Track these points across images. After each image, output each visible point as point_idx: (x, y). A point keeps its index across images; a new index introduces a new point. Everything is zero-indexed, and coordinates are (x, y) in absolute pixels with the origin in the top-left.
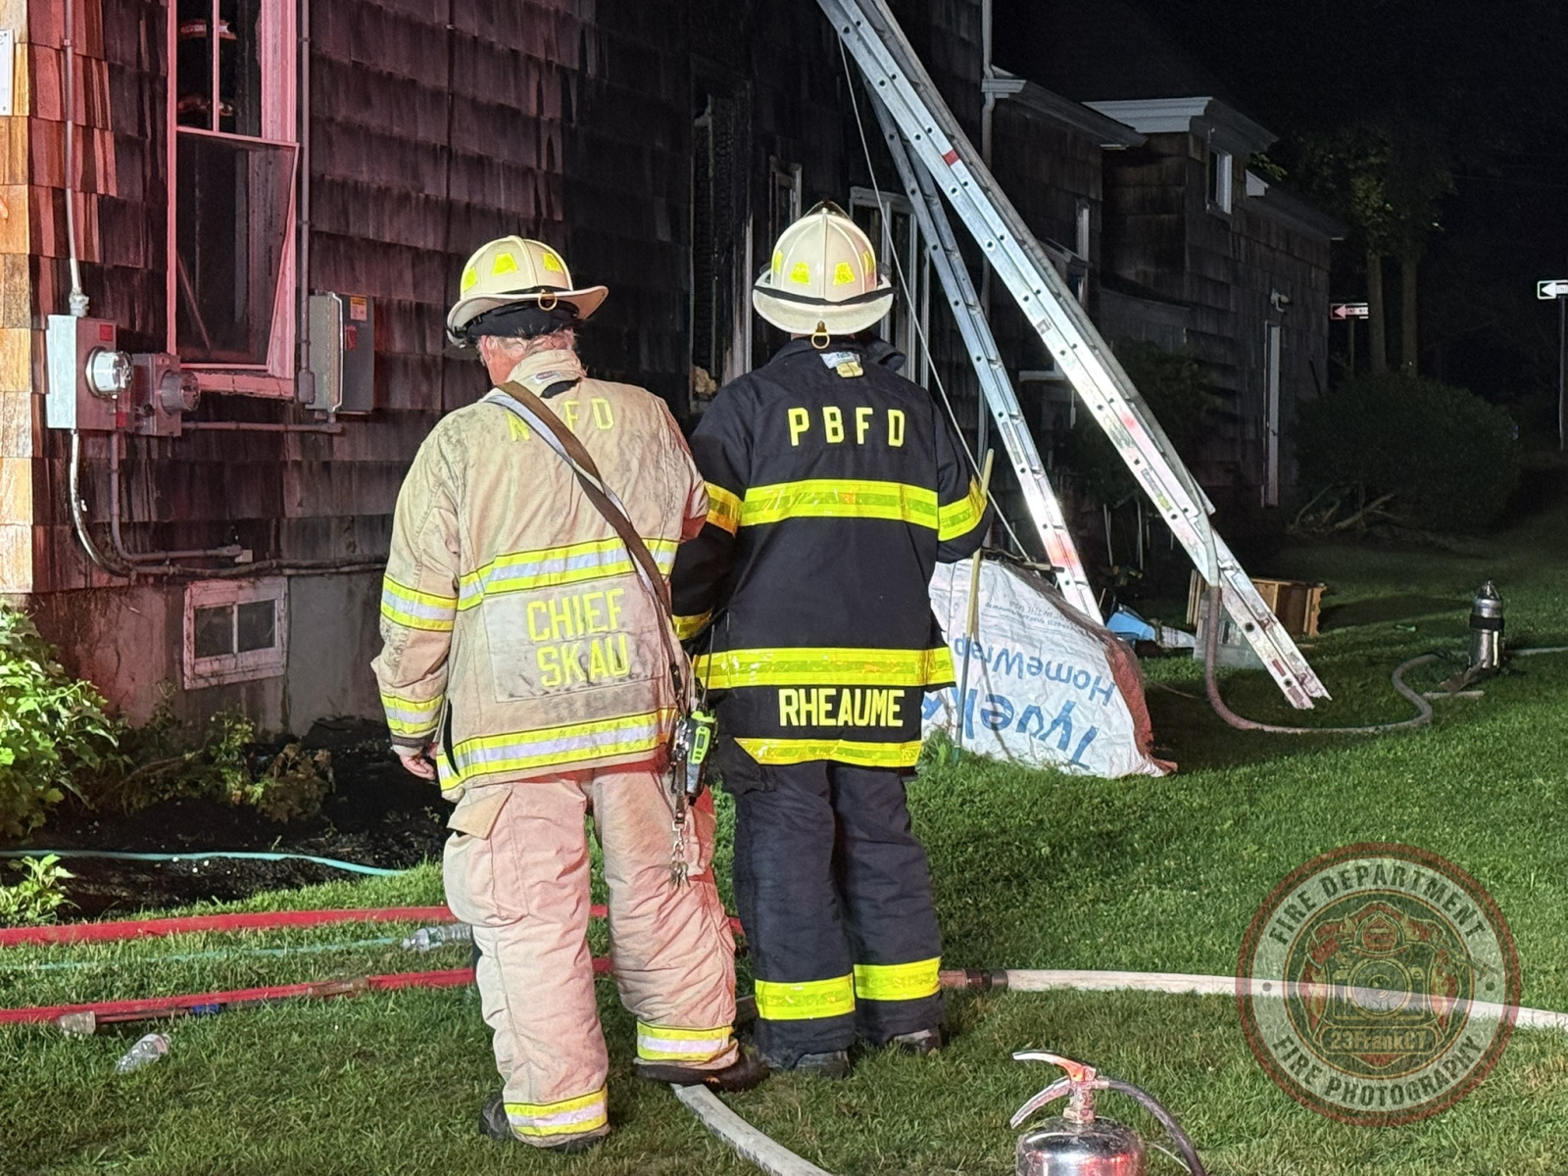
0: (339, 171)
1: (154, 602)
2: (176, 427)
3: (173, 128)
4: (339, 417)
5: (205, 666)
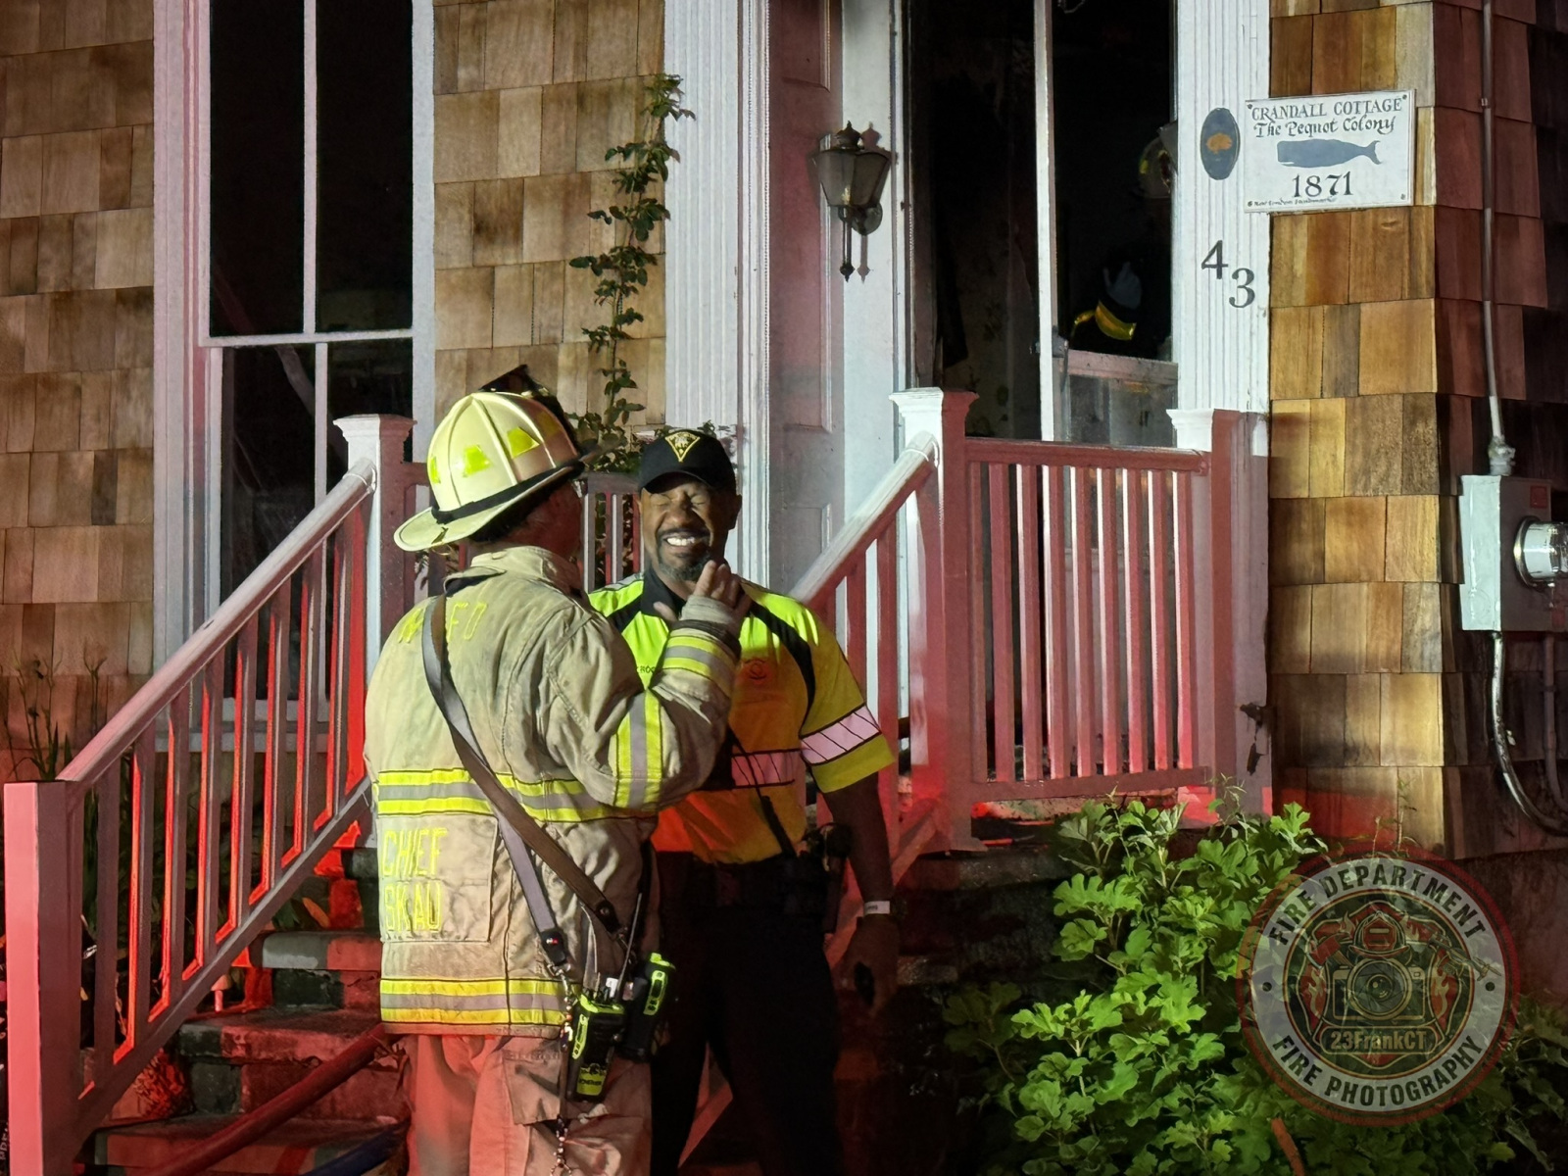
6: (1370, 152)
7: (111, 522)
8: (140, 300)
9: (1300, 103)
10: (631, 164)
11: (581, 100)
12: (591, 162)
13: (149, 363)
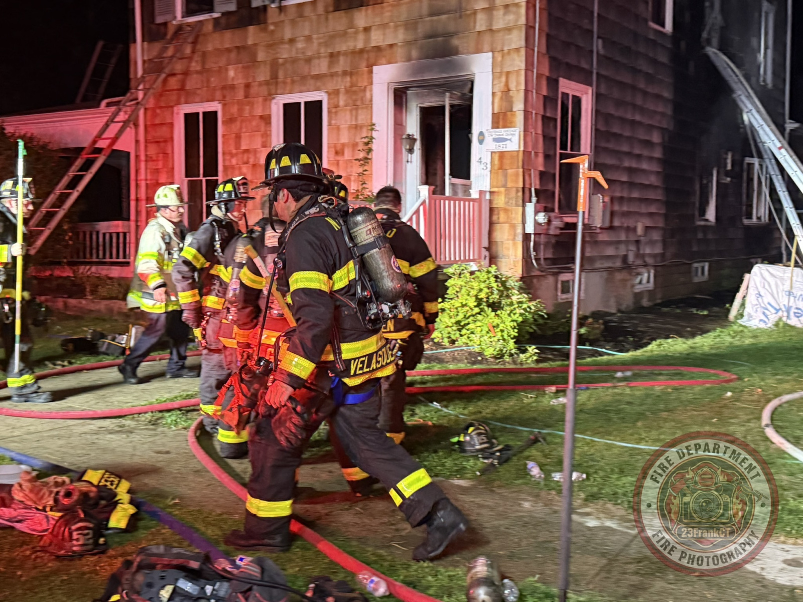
0: (600, 161)
1: (551, 279)
2: (558, 232)
3: (559, 151)
4: (601, 228)
5: (564, 296)
6: (510, 140)
9: (497, 130)
11: (356, 128)
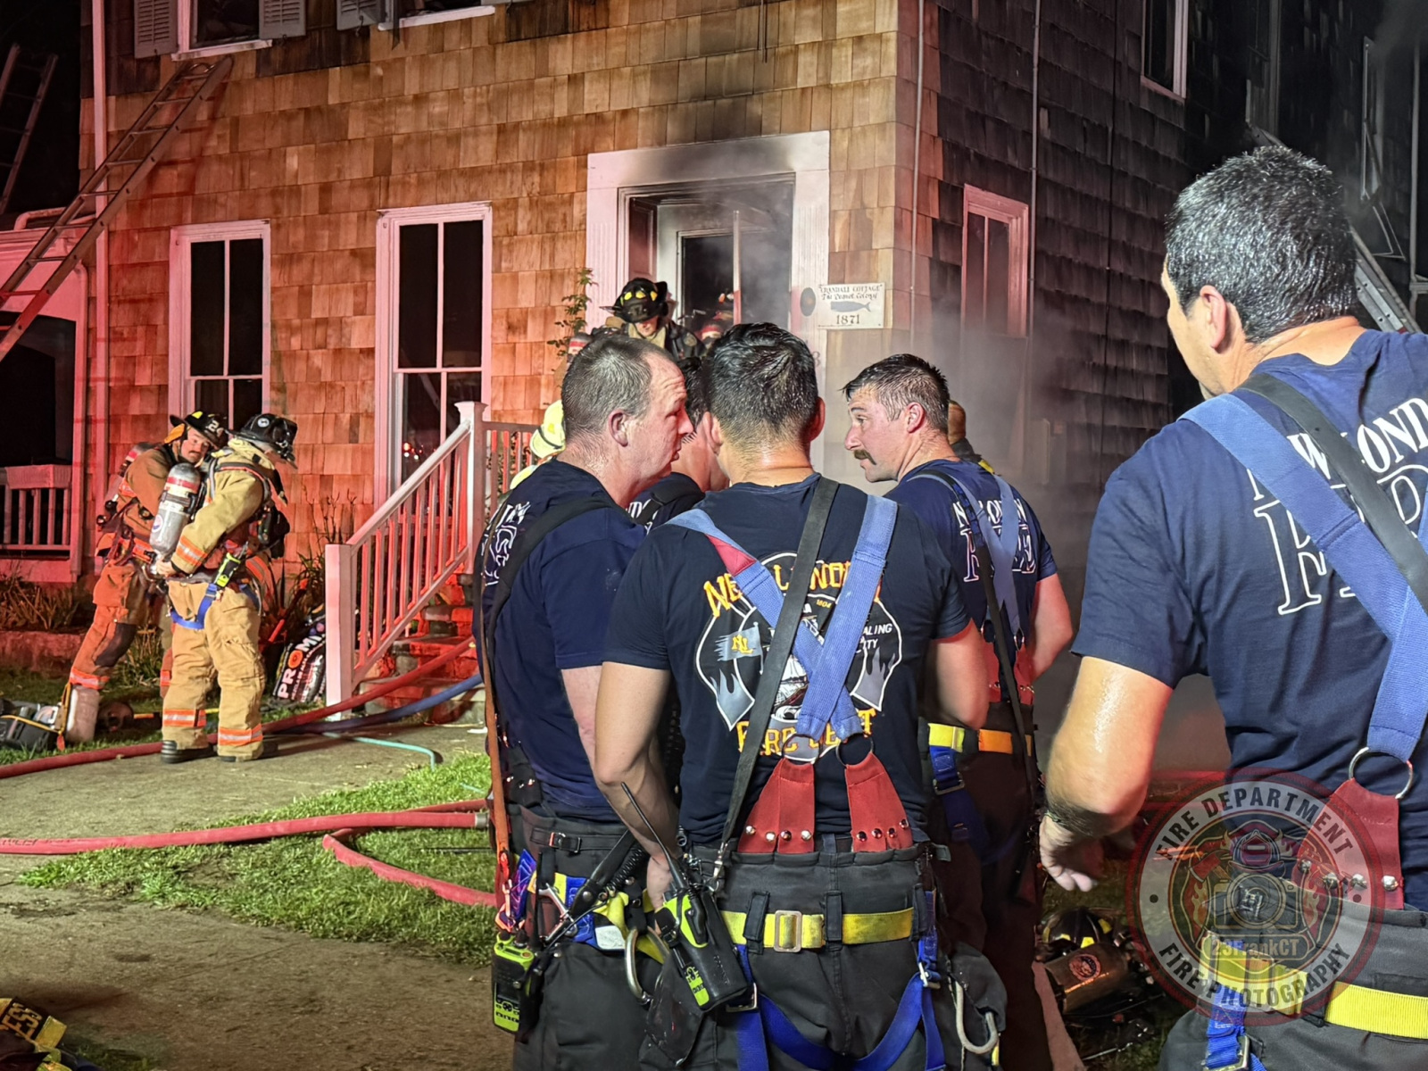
6: (867, 306)
7: (357, 442)
8: (370, 352)
9: (840, 286)
10: (572, 303)
11: (552, 277)
12: (555, 302)
13: (373, 379)
